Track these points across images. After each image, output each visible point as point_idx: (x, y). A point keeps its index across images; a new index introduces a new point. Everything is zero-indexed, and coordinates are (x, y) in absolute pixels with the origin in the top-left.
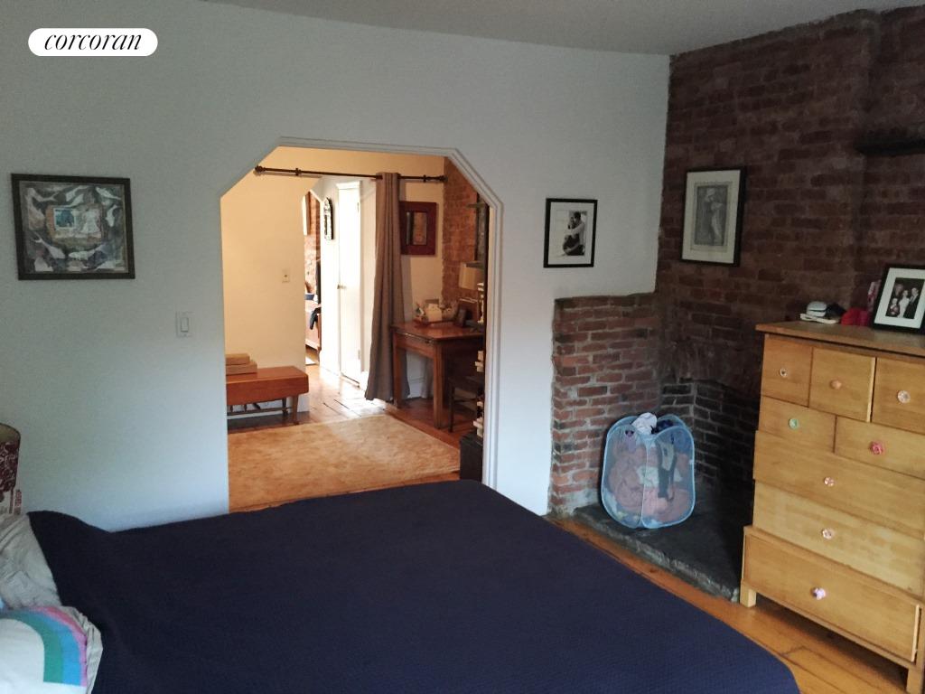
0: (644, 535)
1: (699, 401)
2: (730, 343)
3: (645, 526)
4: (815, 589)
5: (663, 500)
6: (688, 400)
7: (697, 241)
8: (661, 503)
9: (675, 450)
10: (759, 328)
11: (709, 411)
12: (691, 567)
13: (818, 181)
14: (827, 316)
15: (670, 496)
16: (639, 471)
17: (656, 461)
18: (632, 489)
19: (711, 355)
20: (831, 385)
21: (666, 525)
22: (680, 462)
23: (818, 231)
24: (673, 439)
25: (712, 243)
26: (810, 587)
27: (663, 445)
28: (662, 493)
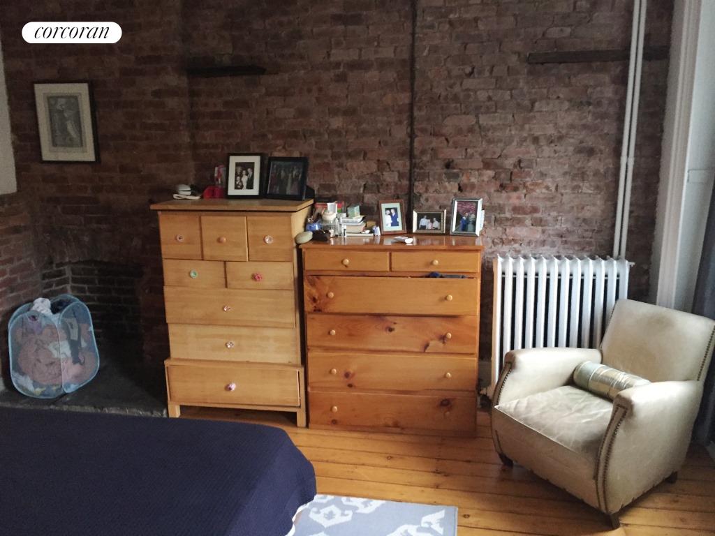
0: (68, 399)
1: (74, 280)
2: (104, 226)
3: (67, 392)
4: (228, 385)
5: (78, 365)
6: (65, 281)
7: (54, 144)
8: (75, 369)
9: (78, 321)
10: (153, 207)
11: (86, 286)
12: (122, 408)
13: (157, 94)
14: (193, 194)
15: (82, 361)
16: (51, 347)
17: (65, 335)
18: (47, 365)
19: (86, 239)
20: (219, 241)
21: (82, 386)
22: (84, 332)
23: (163, 132)
24: (74, 314)
25: (71, 145)
26: (224, 385)
27: (68, 320)
28: (76, 360)
